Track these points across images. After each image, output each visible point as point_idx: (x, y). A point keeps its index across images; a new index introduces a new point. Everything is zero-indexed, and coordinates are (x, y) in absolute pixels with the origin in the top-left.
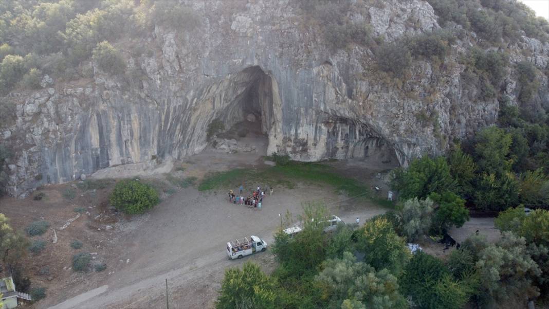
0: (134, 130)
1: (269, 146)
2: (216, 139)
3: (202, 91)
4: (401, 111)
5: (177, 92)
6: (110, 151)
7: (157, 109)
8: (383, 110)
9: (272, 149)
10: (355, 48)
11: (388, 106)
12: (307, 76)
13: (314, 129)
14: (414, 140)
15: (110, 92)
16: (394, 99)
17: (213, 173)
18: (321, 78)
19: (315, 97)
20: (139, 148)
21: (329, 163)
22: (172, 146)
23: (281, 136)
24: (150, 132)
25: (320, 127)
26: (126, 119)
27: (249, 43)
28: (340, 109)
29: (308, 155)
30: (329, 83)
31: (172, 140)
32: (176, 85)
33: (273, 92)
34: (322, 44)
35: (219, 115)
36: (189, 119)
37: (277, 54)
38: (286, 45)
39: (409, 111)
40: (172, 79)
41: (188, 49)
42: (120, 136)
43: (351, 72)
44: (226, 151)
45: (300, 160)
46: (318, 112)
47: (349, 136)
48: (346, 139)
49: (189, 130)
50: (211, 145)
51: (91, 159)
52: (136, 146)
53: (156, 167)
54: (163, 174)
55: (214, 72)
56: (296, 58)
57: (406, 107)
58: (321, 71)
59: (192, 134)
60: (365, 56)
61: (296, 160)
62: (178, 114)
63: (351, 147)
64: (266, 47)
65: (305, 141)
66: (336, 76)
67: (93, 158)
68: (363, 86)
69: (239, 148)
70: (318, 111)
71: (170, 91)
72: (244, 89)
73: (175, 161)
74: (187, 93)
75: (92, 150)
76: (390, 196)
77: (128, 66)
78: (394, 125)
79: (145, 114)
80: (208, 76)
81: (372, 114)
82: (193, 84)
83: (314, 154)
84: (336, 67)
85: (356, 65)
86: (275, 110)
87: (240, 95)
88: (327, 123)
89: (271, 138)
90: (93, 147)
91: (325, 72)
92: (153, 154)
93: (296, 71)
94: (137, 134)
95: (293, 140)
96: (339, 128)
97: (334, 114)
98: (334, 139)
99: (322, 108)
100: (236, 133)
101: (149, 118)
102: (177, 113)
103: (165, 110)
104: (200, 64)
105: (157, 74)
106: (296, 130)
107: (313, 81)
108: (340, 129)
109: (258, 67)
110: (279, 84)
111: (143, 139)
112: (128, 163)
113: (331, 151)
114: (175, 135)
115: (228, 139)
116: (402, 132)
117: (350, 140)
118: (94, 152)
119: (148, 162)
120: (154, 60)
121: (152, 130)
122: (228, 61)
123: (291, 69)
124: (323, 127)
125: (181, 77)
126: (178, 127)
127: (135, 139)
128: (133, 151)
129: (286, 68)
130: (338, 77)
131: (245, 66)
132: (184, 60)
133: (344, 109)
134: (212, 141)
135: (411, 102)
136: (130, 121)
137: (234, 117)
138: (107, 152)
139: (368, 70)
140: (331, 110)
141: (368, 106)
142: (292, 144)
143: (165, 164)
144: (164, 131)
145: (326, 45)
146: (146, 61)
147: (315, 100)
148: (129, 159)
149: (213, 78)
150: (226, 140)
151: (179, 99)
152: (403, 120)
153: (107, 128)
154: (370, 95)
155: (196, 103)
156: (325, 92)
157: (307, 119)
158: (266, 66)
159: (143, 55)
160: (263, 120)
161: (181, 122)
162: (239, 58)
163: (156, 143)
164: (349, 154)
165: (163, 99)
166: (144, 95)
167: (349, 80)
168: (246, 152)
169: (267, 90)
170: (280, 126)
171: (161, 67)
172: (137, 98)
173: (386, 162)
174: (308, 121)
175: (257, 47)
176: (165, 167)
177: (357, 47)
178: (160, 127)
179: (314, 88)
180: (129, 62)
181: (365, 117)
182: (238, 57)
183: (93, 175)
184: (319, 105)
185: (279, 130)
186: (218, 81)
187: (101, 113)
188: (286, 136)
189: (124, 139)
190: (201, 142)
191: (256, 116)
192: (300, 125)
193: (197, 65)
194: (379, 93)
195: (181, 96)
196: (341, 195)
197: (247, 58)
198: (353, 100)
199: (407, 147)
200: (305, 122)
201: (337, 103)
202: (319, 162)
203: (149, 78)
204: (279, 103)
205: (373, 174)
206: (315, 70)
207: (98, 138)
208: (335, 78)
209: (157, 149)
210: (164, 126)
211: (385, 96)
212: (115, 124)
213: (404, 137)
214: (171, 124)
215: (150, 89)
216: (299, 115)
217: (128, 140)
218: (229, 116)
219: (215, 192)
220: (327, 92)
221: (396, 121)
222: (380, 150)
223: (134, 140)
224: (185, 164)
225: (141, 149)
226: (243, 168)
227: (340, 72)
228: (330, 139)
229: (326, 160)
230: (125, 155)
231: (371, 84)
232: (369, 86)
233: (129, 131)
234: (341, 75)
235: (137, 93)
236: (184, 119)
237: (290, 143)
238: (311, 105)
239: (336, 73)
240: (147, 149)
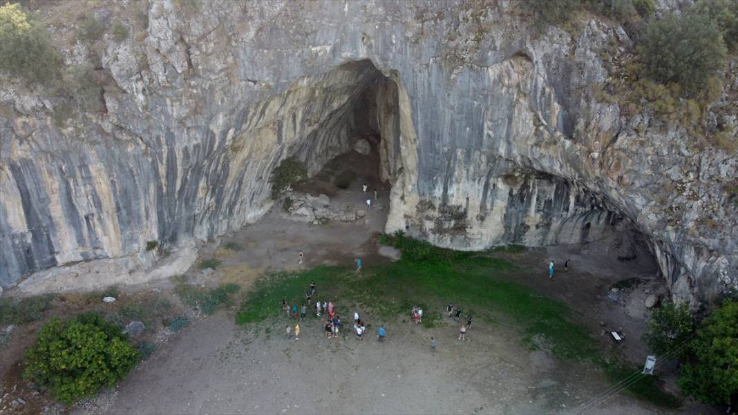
0: (101, 197)
1: (390, 217)
2: (289, 194)
3: (245, 113)
4: (692, 176)
5: (185, 118)
6: (54, 235)
7: (145, 153)
8: (648, 172)
9: (395, 224)
10: (589, 25)
11: (662, 162)
12: (473, 84)
13: (481, 188)
14: (713, 243)
15: (30, 121)
16: (678, 147)
17: (273, 275)
18: (504, 89)
19: (489, 129)
20: (119, 231)
21: (508, 255)
22: (193, 219)
23: (413, 199)
24: (137, 198)
25: (494, 185)
26: (78, 174)
27: (346, 9)
28: (542, 156)
29: (466, 237)
30: (521, 100)
31: (189, 208)
32: (181, 104)
33: (401, 113)
34: (511, 13)
35: (296, 149)
36: (226, 167)
37: (409, 34)
38: (430, 15)
39: (711, 177)
40: (170, 93)
41: (205, 24)
42: (71, 208)
43: (575, 80)
44: (308, 220)
45: (450, 247)
46: (493, 158)
47: (553, 205)
48: (548, 208)
49: (228, 184)
50: (281, 205)
51: (13, 255)
52: (110, 224)
53: (156, 265)
54: (170, 278)
55: (268, 75)
56: (452, 44)
57: (705, 168)
58: (504, 74)
59: (238, 192)
60: (611, 44)
61: (442, 245)
62: (195, 162)
63: (556, 224)
64: (386, 19)
65: (462, 210)
66: (540, 86)
67: (17, 253)
68: (607, 117)
69: (333, 215)
70: (493, 156)
71: (168, 117)
72: (346, 98)
73: (201, 247)
74: (211, 119)
75: (13, 237)
76: (650, 364)
77: (69, 62)
78: (671, 208)
79: (121, 165)
80: (255, 82)
81: (621, 178)
82: (222, 101)
83: (479, 237)
84: (541, 66)
85: (590, 63)
86: (403, 148)
87: (337, 111)
88: (508, 178)
89: (395, 201)
90: (14, 231)
91: (515, 76)
92: (150, 240)
93: (451, 72)
94: (108, 203)
95: (437, 206)
96: (534, 188)
97: (528, 164)
98: (522, 208)
99: (502, 151)
100: (333, 179)
101: (131, 172)
102: (193, 160)
103: (165, 156)
104: (236, 56)
105: (137, 80)
106: (446, 190)
107: (487, 95)
108: (537, 190)
109: (367, 63)
110: (412, 98)
111: (124, 212)
112: (97, 258)
113: (513, 231)
114: (197, 199)
115: (312, 195)
116: (690, 225)
117: (556, 213)
118: (17, 242)
119: (139, 254)
120: (128, 47)
121: (141, 193)
122: (300, 51)
123: (440, 67)
124: (501, 185)
125: (193, 87)
126: (202, 183)
127: (107, 212)
128: (105, 235)
129: (427, 65)
130: (544, 89)
131: (339, 60)
132: (198, 47)
133: (551, 158)
134: (283, 198)
135: (720, 156)
136: (89, 178)
137: (330, 147)
138: (49, 238)
139: (617, 76)
140: (522, 157)
141: (612, 162)
142: (436, 214)
143: (178, 257)
144: (170, 193)
145: (522, 15)
146: (109, 51)
147: (489, 136)
148: (99, 252)
149: (269, 87)
150: (309, 196)
151: (193, 132)
152: (695, 197)
153: (38, 195)
154: (620, 139)
155: (234, 139)
156: (510, 120)
157: (468, 171)
158: (384, 59)
159: (106, 35)
160: (383, 158)
161: (207, 175)
162: (325, 43)
163: (154, 217)
164: (551, 236)
165: (155, 133)
166: (110, 126)
167: (569, 96)
168: (347, 221)
169: (391, 101)
170: (412, 179)
171: (145, 66)
172: (94, 133)
173: (628, 259)
174: (471, 173)
175: (365, 19)
176: (175, 264)
177: (593, 22)
178: (160, 188)
179: (487, 109)
180: (71, 52)
181: (600, 181)
182: (322, 41)
183: (21, 285)
184: (497, 144)
185: (410, 187)
186: (281, 91)
187: (19, 164)
188: (423, 198)
189: (82, 213)
190: (259, 202)
191: (371, 143)
192: (454, 179)
193: (230, 60)
194: (642, 134)
195: (197, 127)
196: (537, 352)
197: (342, 42)
198: (575, 141)
199: (693, 253)
200: (464, 175)
201: (536, 144)
202: (488, 251)
203: (120, 88)
204: (412, 136)
205: (600, 289)
206: (492, 72)
207: (23, 213)
208: (536, 91)
209: (159, 227)
210: (167, 186)
211: (658, 140)
212: (56, 185)
213: (693, 235)
214: (184, 181)
215: (123, 113)
216: (452, 161)
217: (93, 215)
218: (318, 147)
219: (268, 331)
220: (515, 120)
221: (679, 200)
222: (614, 230)
223: (105, 214)
224: (223, 250)
225: (122, 230)
226: (335, 263)
227: (549, 78)
228: (513, 209)
229: (502, 248)
230: (88, 244)
231: (625, 113)
232: (621, 115)
233: (90, 197)
234: (551, 83)
235: (94, 121)
236: (212, 168)
237: (430, 213)
238: (480, 143)
239: (540, 80)
240: (135, 231)
